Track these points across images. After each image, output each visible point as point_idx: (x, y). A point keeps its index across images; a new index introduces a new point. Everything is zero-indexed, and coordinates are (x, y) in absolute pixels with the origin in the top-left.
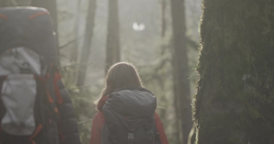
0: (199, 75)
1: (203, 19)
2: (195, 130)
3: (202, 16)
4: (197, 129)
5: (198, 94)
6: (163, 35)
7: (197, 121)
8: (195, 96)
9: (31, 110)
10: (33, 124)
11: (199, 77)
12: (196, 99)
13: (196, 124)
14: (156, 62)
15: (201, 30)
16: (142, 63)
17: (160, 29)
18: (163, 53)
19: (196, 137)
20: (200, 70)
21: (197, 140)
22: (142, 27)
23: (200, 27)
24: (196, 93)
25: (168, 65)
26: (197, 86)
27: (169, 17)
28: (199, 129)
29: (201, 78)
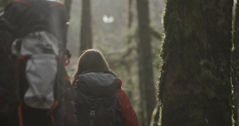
0: (162, 60)
1: (166, 11)
2: (159, 109)
3: (165, 9)
4: (160, 107)
5: (161, 77)
6: (130, 26)
7: (161, 101)
8: (159, 79)
9: (52, 87)
10: (53, 99)
11: (162, 62)
12: (160, 81)
13: (159, 104)
14: (124, 50)
15: (164, 21)
16: (111, 51)
17: (127, 21)
18: (129, 42)
19: (159, 114)
20: (163, 56)
21: (161, 117)
22: (111, 20)
23: (163, 19)
24: (160, 76)
25: (134, 52)
26: (160, 70)
27: (135, 11)
28: (163, 107)
29: (164, 63)
